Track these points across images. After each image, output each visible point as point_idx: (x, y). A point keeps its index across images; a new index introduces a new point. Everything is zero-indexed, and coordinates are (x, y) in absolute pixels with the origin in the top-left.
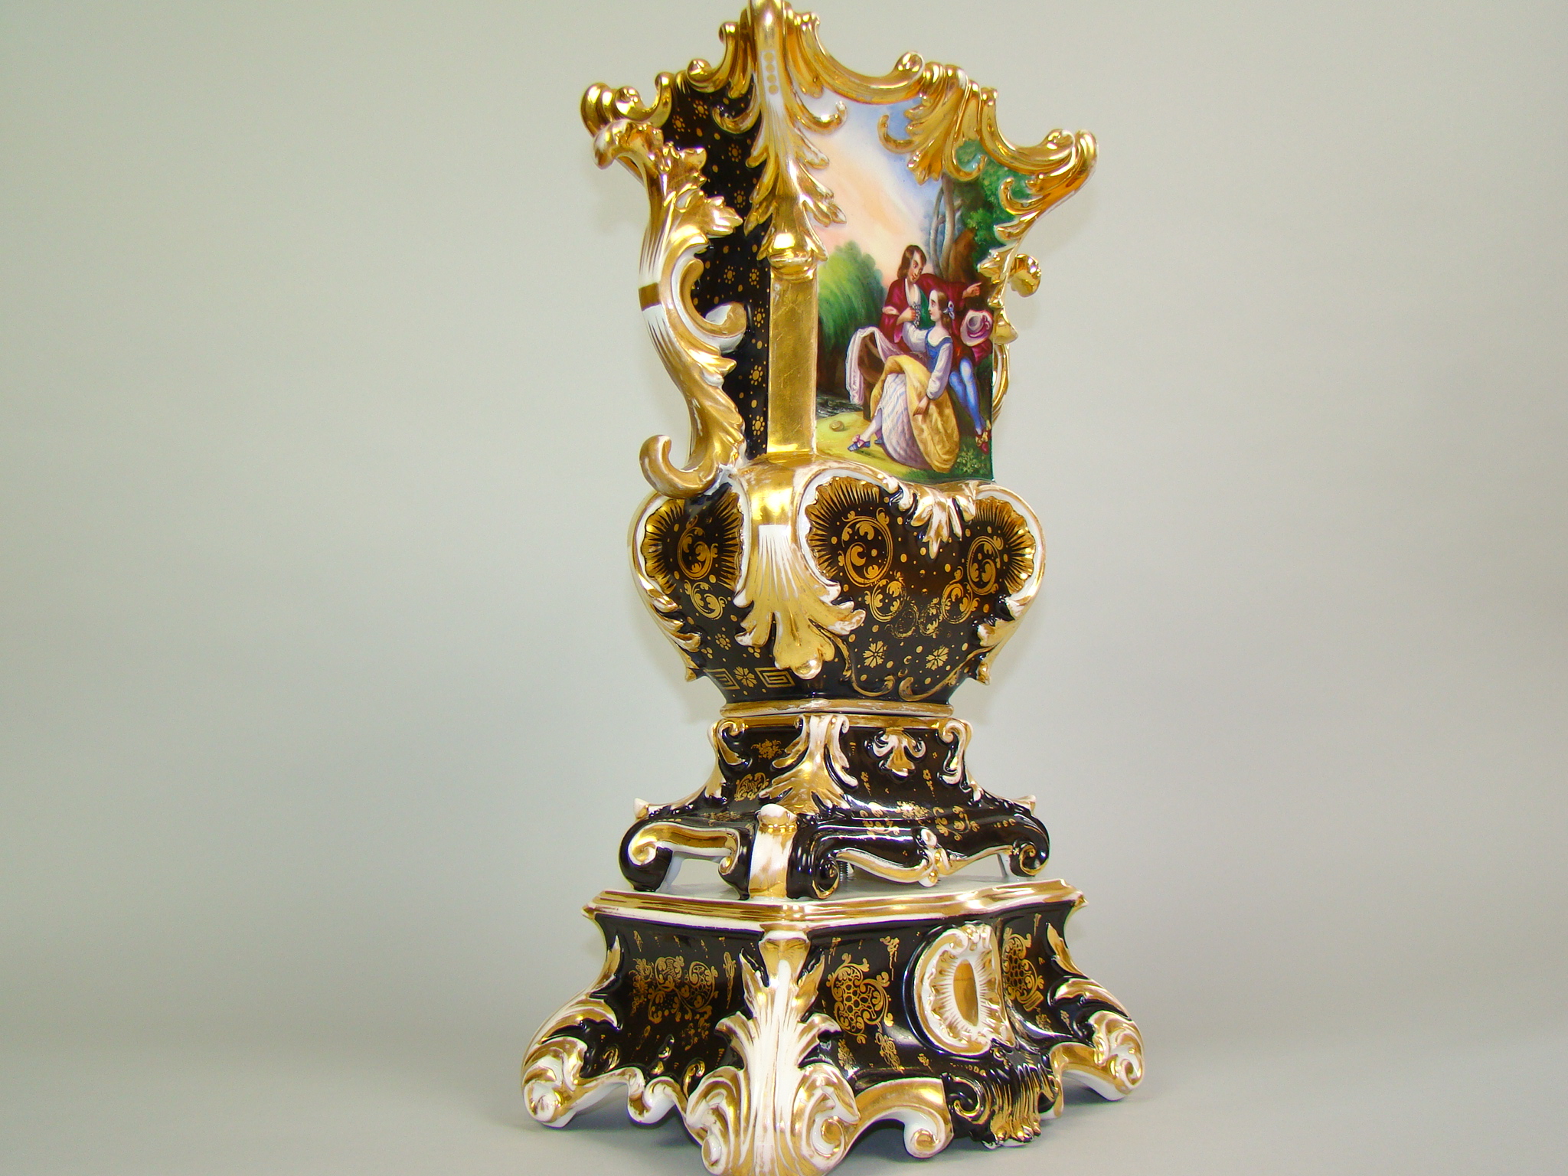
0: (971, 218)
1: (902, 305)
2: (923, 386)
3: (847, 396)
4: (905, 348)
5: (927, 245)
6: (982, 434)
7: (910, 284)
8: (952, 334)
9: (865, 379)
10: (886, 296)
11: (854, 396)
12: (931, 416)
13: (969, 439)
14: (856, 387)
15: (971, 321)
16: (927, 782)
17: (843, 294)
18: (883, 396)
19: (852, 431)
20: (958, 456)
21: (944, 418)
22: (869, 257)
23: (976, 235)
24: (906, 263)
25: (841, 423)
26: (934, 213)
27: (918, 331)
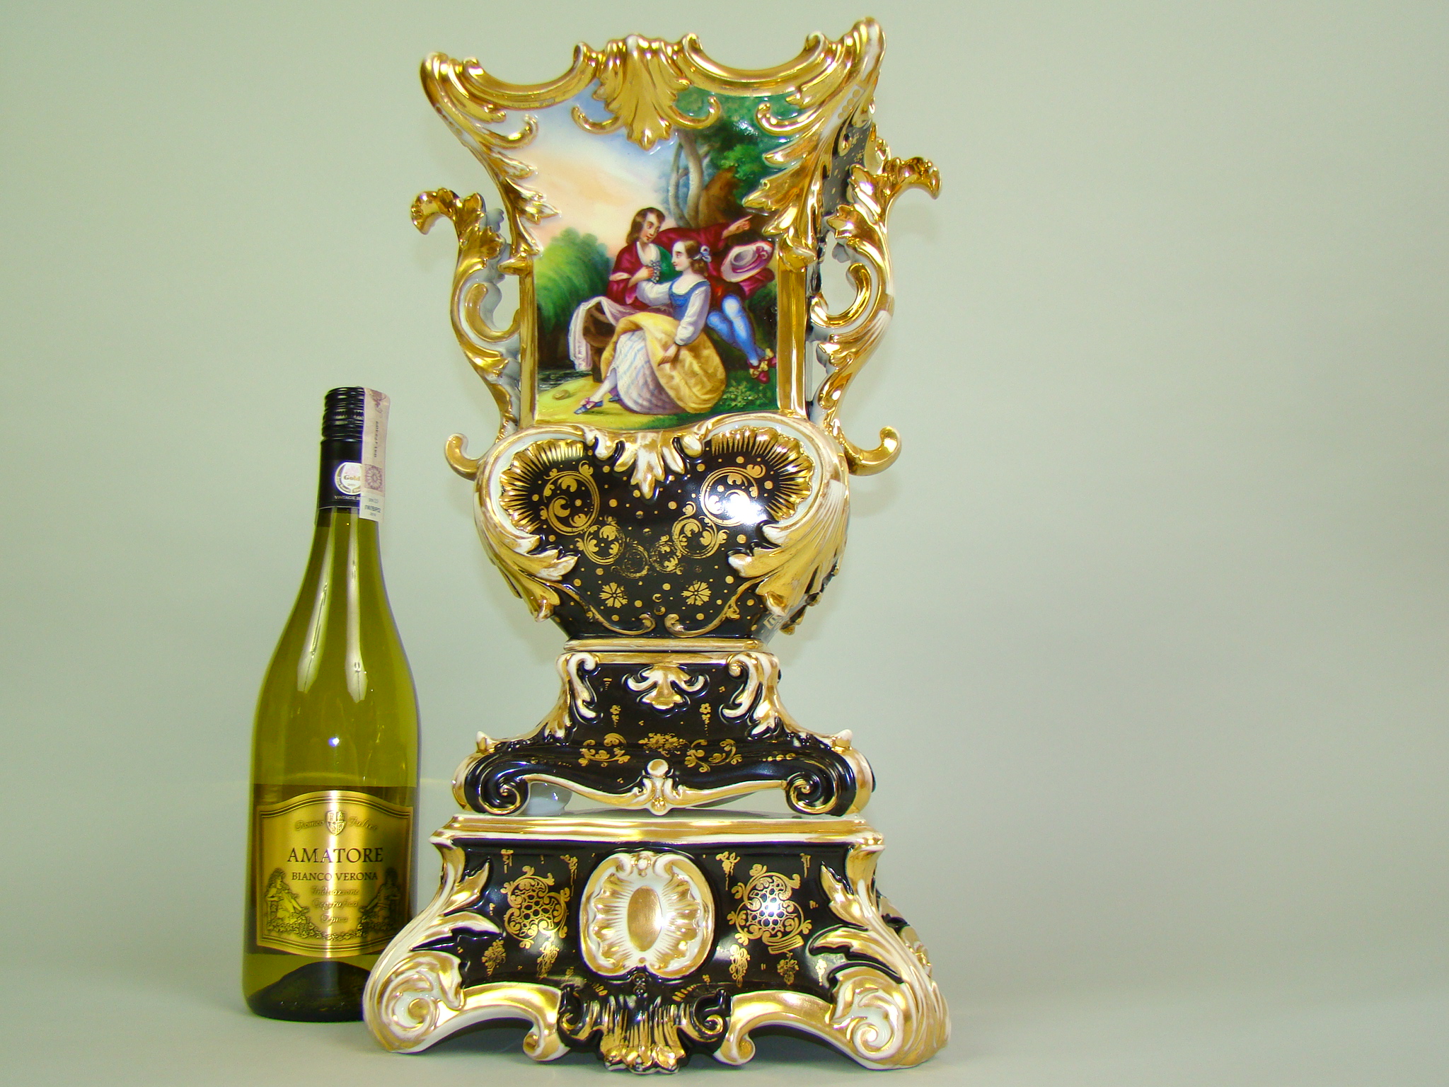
0: (726, 158)
1: (636, 265)
2: (669, 336)
3: (572, 365)
4: (641, 306)
5: (666, 202)
6: (760, 364)
7: (644, 245)
8: (710, 278)
9: (592, 346)
10: (613, 264)
11: (580, 364)
12: (683, 362)
13: (741, 373)
14: (583, 355)
15: (738, 257)
16: (703, 716)
17: (561, 277)
18: (617, 355)
19: (580, 395)
20: (724, 392)
21: (703, 360)
22: (589, 236)
23: (737, 172)
24: (636, 227)
25: (566, 392)
26: (672, 170)
27: (658, 286)
